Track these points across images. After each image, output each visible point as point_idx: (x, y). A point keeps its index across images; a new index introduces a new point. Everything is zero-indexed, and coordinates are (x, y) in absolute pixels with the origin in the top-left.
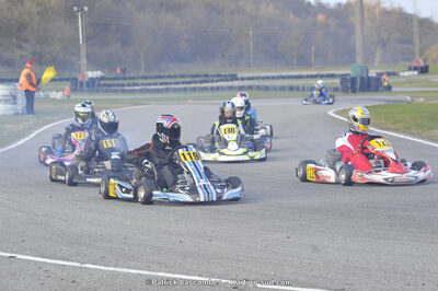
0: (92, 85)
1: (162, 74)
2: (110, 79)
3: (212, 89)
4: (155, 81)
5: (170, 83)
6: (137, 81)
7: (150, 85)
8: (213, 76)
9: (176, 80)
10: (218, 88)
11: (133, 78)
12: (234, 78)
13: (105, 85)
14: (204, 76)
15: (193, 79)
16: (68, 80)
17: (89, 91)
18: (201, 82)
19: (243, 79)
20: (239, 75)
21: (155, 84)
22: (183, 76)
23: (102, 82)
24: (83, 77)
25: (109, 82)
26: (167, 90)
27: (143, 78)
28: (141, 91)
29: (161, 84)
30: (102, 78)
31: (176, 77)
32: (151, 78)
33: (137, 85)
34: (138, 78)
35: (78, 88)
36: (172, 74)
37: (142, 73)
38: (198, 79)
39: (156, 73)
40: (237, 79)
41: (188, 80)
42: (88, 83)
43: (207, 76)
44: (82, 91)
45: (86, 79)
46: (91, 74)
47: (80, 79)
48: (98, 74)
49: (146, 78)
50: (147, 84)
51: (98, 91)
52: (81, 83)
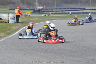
0: (39, 11)
1: (61, 8)
2: (45, 9)
3: (77, 13)
4: (59, 10)
5: (64, 11)
6: (53, 10)
7: (58, 11)
8: (77, 9)
9: (66, 10)
10: (79, 13)
11: (52, 9)
12: (84, 9)
13: (43, 11)
14: (75, 8)
15: (71, 10)
16: (32, 9)
17: (38, 13)
18: (74, 11)
19: (87, 10)
20: (86, 8)
21: (59, 11)
22: (68, 9)
23: (42, 10)
24: (37, 8)
25: (45, 10)
26: (63, 13)
27: (55, 9)
28: (55, 13)
29: (61, 11)
30: (43, 9)
31: (66, 9)
32: (58, 9)
33: (54, 11)
34: (54, 9)
35: (35, 12)
36: (65, 8)
37: (55, 7)
38: (73, 10)
39: (59, 7)
40: (85, 10)
41: (70, 10)
42: (38, 11)
43: (76, 9)
44: (36, 13)
45: (38, 9)
46: (39, 8)
47: (36, 9)
48: (41, 7)
49: (56, 9)
50: (57, 11)
51: (41, 13)
52: (36, 10)
